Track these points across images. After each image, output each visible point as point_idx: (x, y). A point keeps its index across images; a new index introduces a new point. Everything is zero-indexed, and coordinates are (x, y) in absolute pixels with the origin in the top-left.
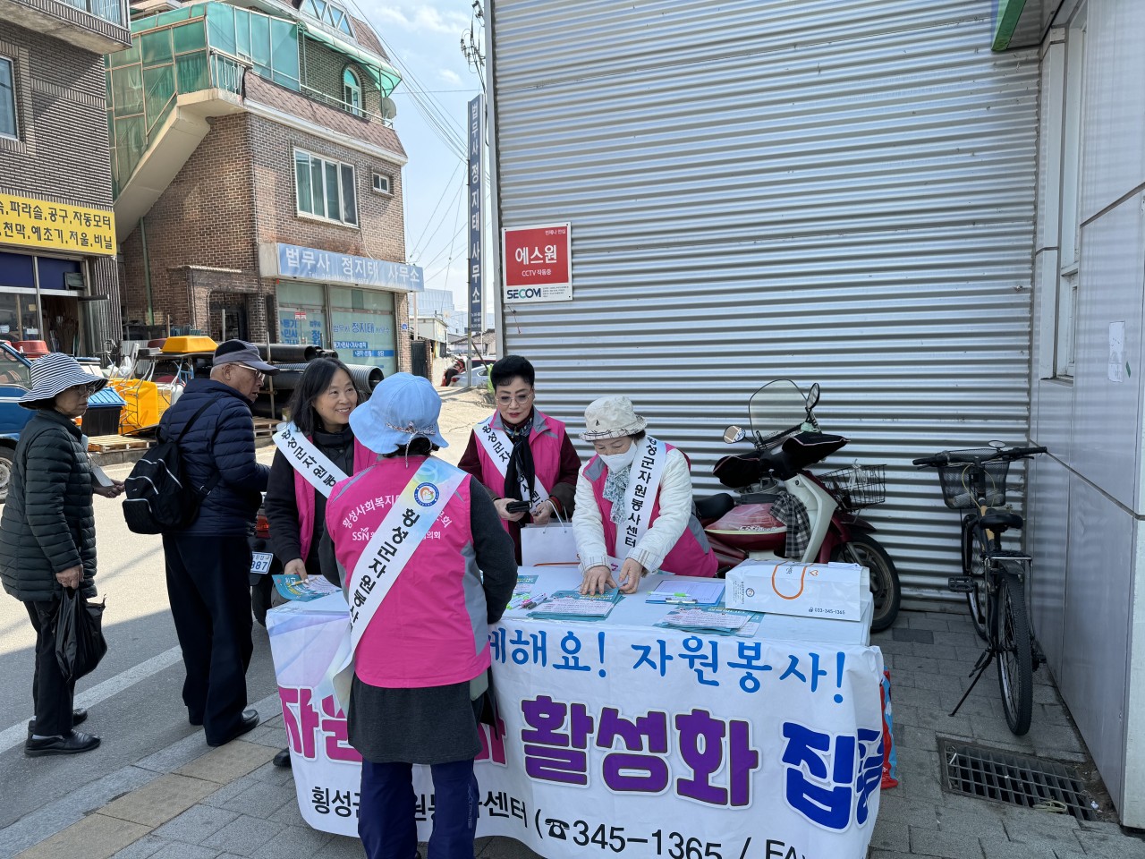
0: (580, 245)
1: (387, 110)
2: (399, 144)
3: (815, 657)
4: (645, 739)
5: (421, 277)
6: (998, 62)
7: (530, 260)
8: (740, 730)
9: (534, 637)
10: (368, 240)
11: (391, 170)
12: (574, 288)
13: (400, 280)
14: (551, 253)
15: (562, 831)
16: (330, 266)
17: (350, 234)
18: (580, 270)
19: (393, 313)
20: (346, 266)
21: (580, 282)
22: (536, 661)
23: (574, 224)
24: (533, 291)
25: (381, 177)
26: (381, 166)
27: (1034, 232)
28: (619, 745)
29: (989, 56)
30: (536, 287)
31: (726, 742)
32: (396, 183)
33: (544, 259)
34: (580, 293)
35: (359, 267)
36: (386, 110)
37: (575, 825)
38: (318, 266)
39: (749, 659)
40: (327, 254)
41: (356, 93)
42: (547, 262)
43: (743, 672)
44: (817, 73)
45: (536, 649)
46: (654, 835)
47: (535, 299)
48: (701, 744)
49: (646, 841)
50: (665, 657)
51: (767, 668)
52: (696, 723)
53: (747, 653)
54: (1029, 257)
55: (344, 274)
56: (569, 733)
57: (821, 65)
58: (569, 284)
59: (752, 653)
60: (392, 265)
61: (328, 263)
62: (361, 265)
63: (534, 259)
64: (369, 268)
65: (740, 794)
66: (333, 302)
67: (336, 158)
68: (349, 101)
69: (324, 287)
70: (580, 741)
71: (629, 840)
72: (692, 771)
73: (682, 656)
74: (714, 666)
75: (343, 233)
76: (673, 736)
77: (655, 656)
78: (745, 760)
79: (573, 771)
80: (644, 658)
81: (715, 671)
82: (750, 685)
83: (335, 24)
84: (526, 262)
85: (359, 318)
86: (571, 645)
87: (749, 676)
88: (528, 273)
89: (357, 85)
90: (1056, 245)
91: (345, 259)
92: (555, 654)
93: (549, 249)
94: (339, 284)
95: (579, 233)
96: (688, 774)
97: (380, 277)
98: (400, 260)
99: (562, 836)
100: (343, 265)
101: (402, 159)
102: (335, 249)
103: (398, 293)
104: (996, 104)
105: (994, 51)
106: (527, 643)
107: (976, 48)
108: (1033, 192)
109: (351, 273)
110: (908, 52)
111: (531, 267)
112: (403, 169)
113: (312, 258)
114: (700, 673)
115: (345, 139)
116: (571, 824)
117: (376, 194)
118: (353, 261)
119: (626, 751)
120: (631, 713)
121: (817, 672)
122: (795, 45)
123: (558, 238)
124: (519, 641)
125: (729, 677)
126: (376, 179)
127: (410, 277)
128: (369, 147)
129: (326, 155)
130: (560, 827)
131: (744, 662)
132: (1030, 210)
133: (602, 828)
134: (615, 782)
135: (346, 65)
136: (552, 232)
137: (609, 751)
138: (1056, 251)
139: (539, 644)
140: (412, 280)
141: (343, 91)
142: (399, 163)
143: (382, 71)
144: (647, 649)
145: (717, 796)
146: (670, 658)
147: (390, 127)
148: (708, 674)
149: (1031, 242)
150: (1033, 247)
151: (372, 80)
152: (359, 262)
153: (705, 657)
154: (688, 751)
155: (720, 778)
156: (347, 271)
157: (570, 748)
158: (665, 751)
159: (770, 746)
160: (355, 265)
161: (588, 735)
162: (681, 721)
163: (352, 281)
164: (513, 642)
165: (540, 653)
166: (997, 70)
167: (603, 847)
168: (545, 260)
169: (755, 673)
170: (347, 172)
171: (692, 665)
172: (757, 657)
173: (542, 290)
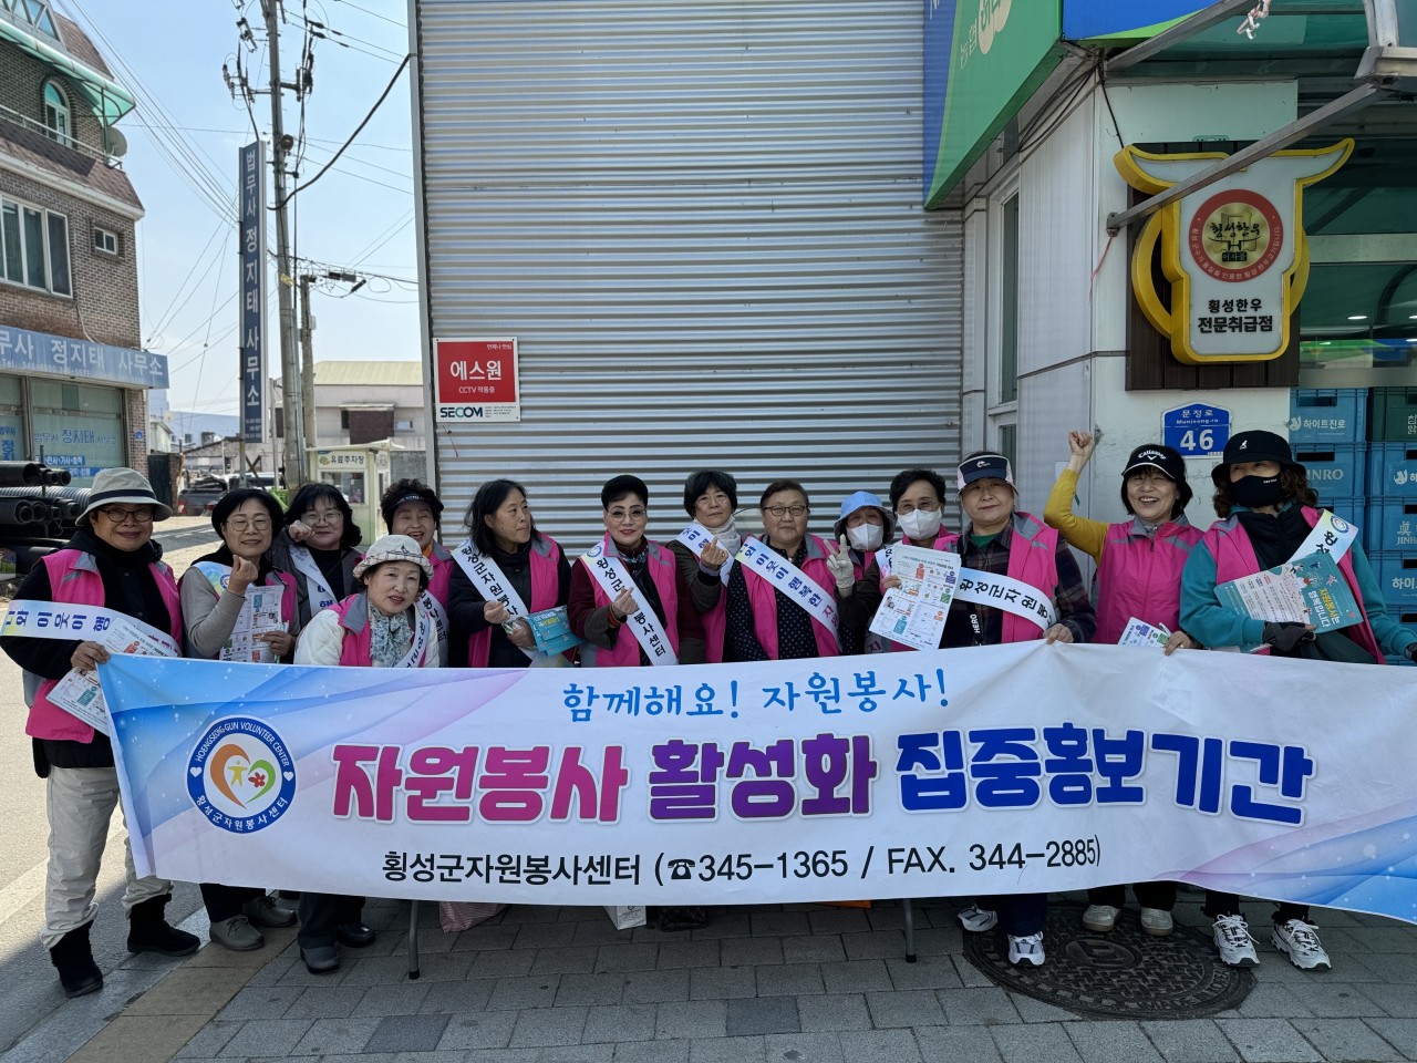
0: (528, 362)
1: (112, 142)
2: (133, 191)
3: (920, 677)
4: (774, 765)
5: (164, 369)
6: (929, 220)
7: (469, 375)
8: (862, 744)
9: (670, 691)
10: (89, 317)
11: (119, 225)
12: (522, 409)
13: (135, 372)
14: (495, 369)
15: (687, 869)
16: (34, 351)
17: (60, 308)
18: (527, 389)
19: (122, 417)
20: (57, 352)
21: (528, 402)
22: (669, 711)
23: (520, 340)
24: (473, 410)
25: (106, 233)
26: (106, 219)
27: (961, 375)
28: (750, 773)
29: (921, 213)
30: (477, 406)
31: (850, 756)
32: (127, 244)
33: (486, 375)
34: (528, 415)
35: (76, 353)
36: (112, 144)
37: (701, 861)
38: (17, 350)
39: (866, 687)
40: (30, 335)
41: (63, 117)
42: (490, 378)
43: (862, 698)
44: (770, 211)
45: (670, 700)
46: (779, 859)
47: (475, 418)
48: (826, 763)
49: (771, 866)
50: (792, 696)
51: (883, 692)
52: (823, 745)
53: (863, 683)
54: (957, 397)
55: (54, 363)
56: (699, 769)
57: (775, 203)
58: (517, 404)
59: (868, 683)
60: (122, 352)
61: (31, 347)
62: (80, 351)
63: (474, 375)
64: (92, 355)
65: (861, 803)
66: (35, 402)
67: (40, 203)
68: (52, 125)
69: (20, 380)
70: (709, 774)
71: (756, 867)
72: (817, 790)
73: (808, 693)
74: (837, 698)
75: (50, 306)
76: (800, 760)
77: (784, 695)
78: (866, 769)
79: (702, 805)
80: (774, 698)
81: (837, 702)
82: (868, 706)
83: (33, 19)
84: (464, 377)
85: (70, 422)
86: (705, 694)
87: (867, 700)
88: (467, 390)
89: (63, 104)
90: (983, 388)
91: (57, 343)
92: (689, 702)
93: (492, 365)
94: (44, 376)
95: (527, 349)
96: (812, 793)
97: (105, 366)
98: (132, 343)
99: (687, 876)
100: (53, 350)
101: (137, 211)
102: (39, 328)
103: (129, 390)
104: (928, 257)
105: (926, 209)
106: (662, 696)
107: (911, 204)
108: (959, 339)
109: (65, 362)
110: (853, 201)
111: (469, 383)
112: (137, 224)
113: (8, 339)
114: (824, 705)
115: (55, 178)
116: (697, 861)
117: (99, 256)
118: (68, 346)
119: (757, 779)
120: (760, 744)
121: (923, 687)
122: (749, 181)
123: (504, 354)
124: (654, 695)
125: (850, 705)
126: (99, 235)
127: (150, 369)
128: (89, 191)
129: (25, 198)
130: (685, 866)
131: (862, 690)
132: (957, 355)
133: (729, 858)
134: (742, 807)
135: (47, 77)
136: (495, 347)
137: (738, 780)
138: (982, 394)
139: (674, 696)
140: (151, 372)
141: (43, 111)
142: (132, 216)
143: (105, 92)
144: (776, 691)
145: (841, 806)
146: (798, 695)
147: (118, 167)
148: (831, 705)
149: (959, 384)
150: (961, 387)
151: (88, 102)
152: (76, 347)
153: (829, 692)
154: (814, 774)
155: (844, 790)
156: (59, 358)
157: (700, 783)
158: (791, 774)
159: (886, 754)
160: (71, 352)
161: (718, 769)
162: (807, 745)
163: (66, 372)
164: (647, 697)
165: (674, 704)
166: (928, 227)
167: (730, 878)
168: (487, 377)
169: (872, 697)
170: (56, 223)
171: (817, 699)
172: (873, 685)
173: (484, 409)
